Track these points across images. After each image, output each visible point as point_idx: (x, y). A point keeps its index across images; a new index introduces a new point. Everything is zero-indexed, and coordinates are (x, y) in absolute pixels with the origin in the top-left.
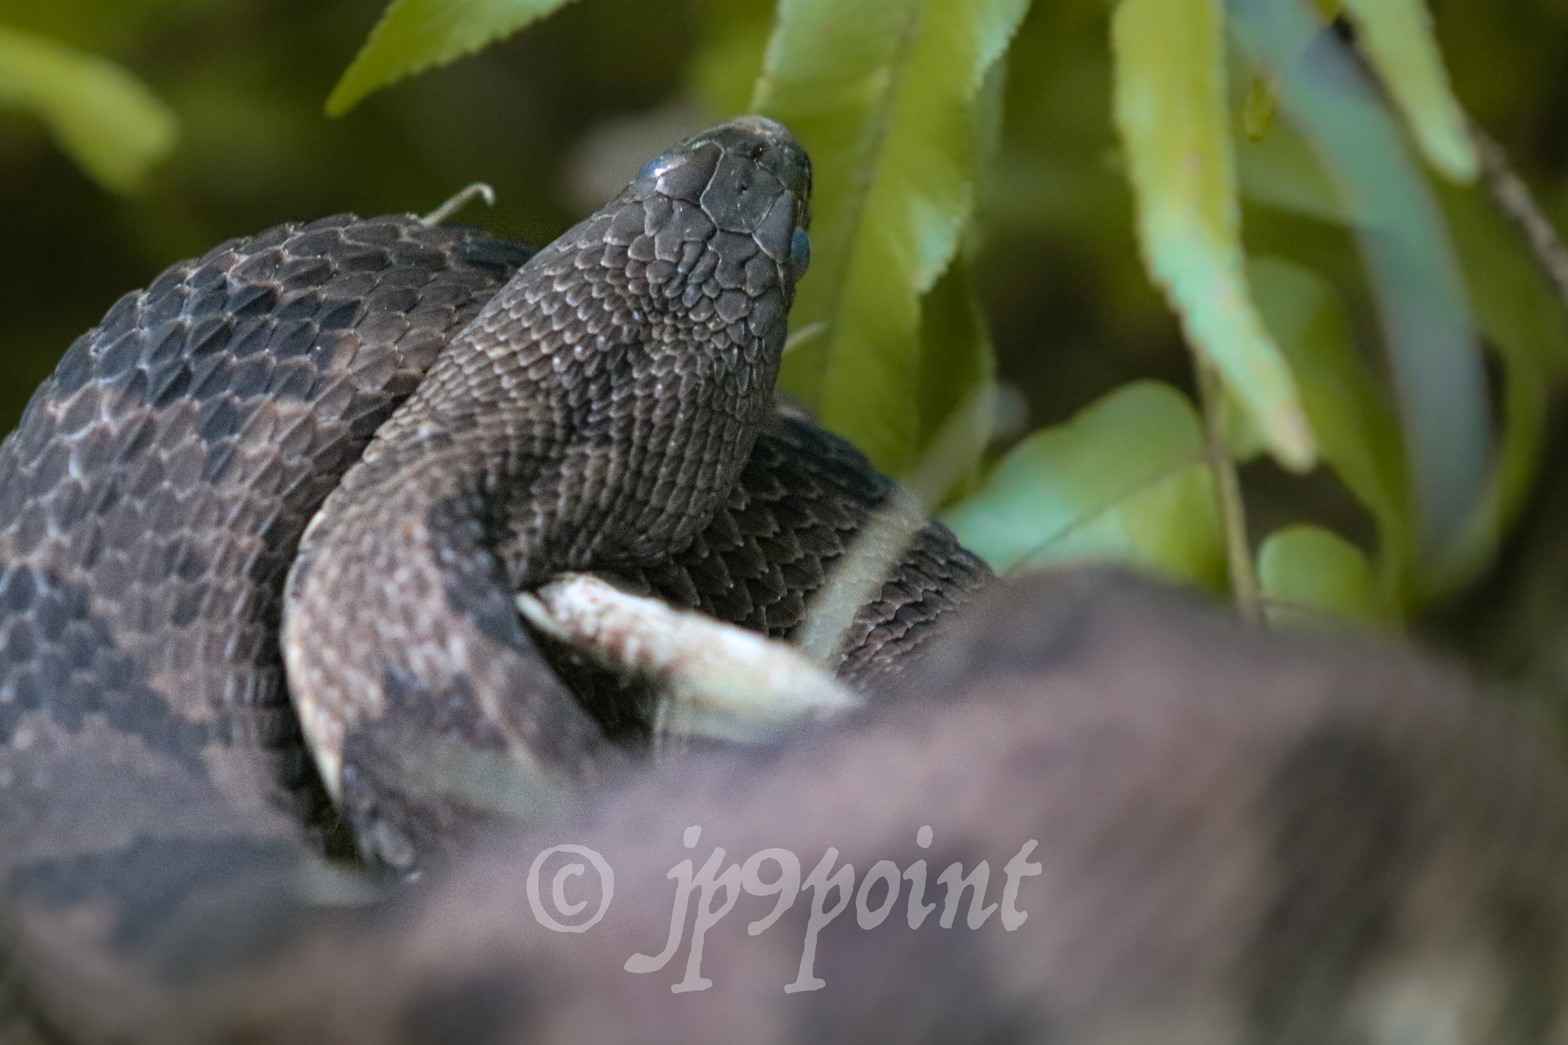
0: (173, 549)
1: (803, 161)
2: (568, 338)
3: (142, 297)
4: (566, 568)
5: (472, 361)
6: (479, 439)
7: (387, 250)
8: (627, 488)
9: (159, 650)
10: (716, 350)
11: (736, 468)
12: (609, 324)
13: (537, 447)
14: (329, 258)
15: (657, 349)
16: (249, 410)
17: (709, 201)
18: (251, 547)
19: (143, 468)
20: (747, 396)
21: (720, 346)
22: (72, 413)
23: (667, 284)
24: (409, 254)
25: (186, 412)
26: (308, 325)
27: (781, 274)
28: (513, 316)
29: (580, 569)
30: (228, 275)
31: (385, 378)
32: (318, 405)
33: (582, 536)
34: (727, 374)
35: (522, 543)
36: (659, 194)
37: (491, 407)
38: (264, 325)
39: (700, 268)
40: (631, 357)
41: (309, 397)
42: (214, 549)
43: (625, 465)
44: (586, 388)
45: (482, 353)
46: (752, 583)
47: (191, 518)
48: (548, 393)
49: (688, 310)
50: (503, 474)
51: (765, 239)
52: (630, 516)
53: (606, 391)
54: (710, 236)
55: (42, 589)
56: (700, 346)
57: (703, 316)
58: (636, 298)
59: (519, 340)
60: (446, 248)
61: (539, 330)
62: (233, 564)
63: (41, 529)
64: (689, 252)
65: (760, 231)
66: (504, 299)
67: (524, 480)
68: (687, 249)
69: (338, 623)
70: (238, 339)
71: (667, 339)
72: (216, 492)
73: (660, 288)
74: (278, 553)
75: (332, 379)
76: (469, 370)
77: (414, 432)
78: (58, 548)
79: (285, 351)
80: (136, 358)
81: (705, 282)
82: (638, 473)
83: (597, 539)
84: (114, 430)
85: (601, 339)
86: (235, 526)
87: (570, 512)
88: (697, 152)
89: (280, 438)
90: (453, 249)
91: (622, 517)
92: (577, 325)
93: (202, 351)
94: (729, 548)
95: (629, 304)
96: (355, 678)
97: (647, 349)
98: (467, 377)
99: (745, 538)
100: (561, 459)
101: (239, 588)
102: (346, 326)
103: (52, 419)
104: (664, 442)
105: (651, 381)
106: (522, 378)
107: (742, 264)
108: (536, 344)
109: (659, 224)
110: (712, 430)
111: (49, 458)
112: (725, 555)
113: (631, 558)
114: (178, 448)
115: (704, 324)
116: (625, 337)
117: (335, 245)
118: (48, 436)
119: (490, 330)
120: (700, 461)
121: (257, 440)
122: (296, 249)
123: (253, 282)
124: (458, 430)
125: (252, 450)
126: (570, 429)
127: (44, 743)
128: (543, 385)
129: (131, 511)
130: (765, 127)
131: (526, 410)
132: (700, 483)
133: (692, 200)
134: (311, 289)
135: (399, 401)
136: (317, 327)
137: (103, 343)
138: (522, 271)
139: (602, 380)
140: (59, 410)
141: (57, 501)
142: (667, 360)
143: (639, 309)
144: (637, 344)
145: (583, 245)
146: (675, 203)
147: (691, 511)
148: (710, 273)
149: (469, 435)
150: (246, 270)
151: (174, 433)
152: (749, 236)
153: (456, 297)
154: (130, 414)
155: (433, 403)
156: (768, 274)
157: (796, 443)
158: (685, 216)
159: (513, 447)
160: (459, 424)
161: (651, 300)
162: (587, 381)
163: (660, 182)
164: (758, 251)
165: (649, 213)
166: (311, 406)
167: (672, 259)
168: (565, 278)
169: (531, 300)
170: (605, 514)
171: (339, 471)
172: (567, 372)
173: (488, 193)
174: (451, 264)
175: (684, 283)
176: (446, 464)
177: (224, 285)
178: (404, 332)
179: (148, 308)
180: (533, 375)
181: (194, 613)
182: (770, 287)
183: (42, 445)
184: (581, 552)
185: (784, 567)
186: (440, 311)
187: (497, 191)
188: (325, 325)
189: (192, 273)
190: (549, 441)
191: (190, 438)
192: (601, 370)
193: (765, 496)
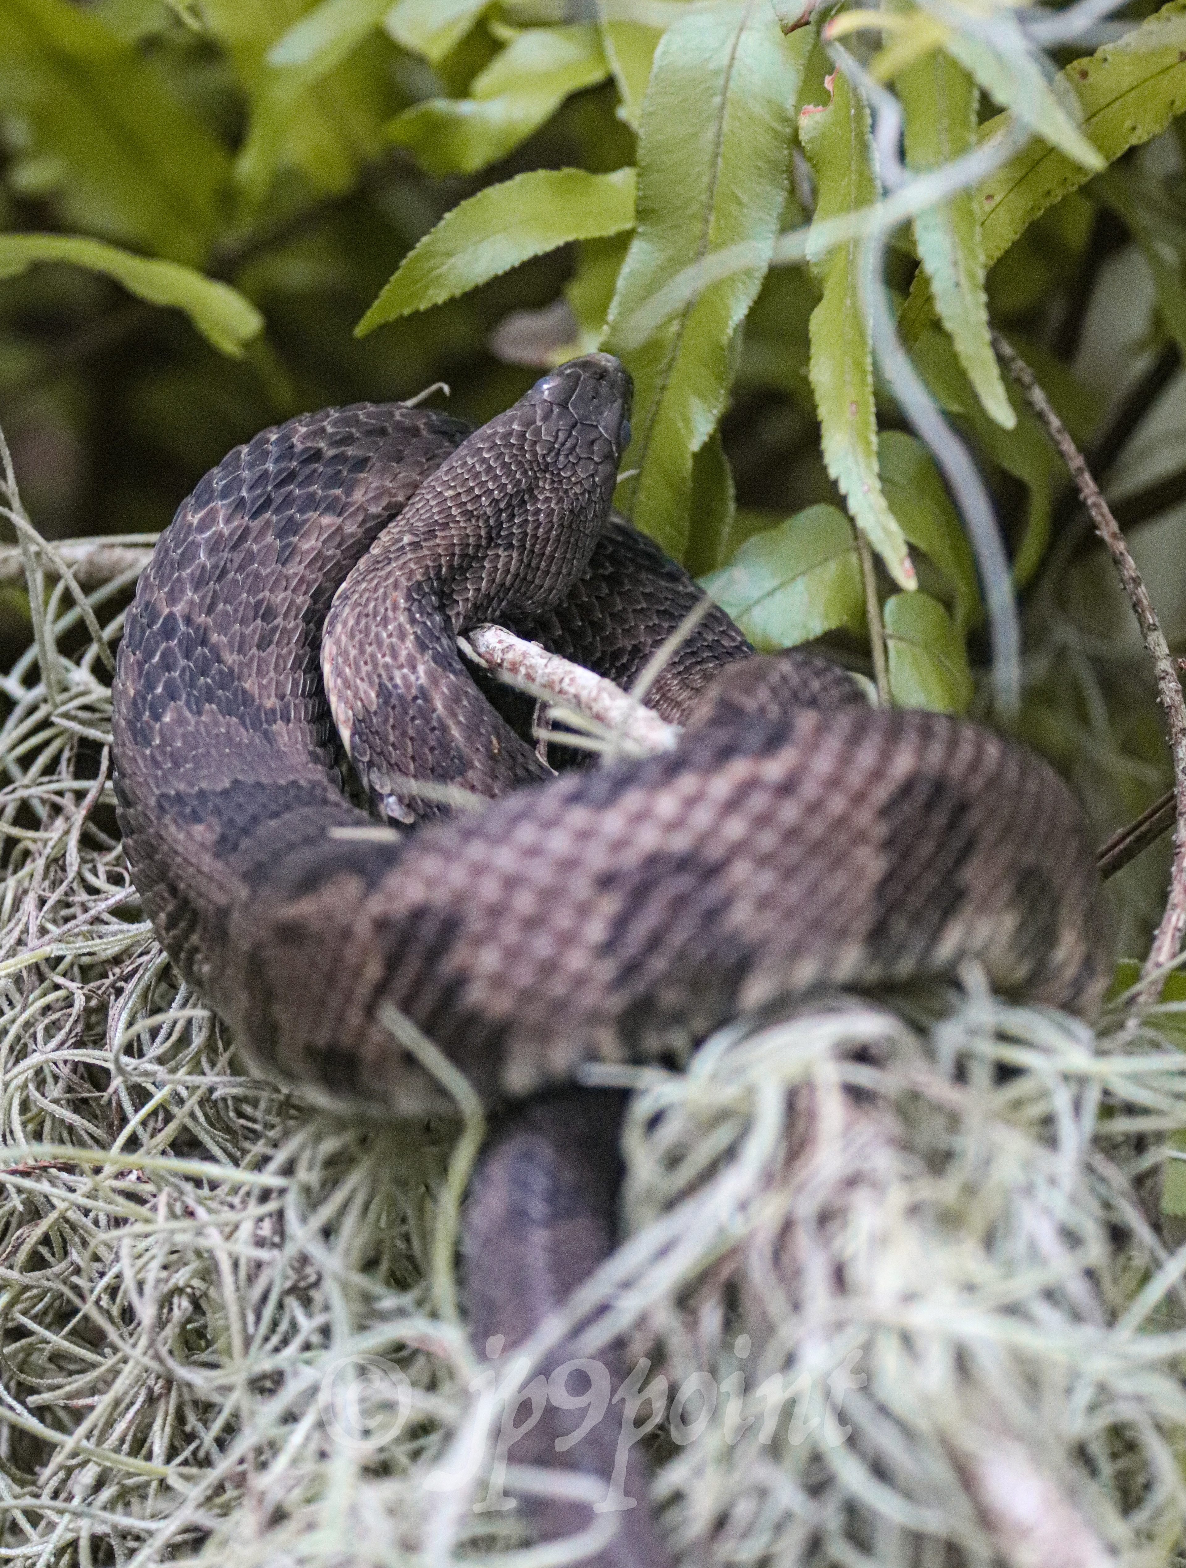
0: (259, 603)
1: (629, 381)
2: (490, 485)
3: (245, 449)
4: (485, 620)
5: (434, 498)
6: (438, 545)
7: (387, 424)
8: (522, 575)
9: (249, 664)
10: (575, 494)
11: (586, 560)
12: (514, 478)
13: (471, 551)
14: (354, 430)
15: (541, 493)
16: (305, 522)
17: (574, 406)
18: (304, 603)
19: (242, 555)
20: (592, 520)
21: (578, 491)
22: (202, 520)
23: (548, 454)
24: (400, 427)
25: (268, 522)
26: (340, 471)
27: (614, 448)
28: (459, 471)
29: (494, 622)
30: (295, 440)
31: (384, 502)
32: (345, 519)
33: (495, 603)
34: (582, 507)
35: (461, 607)
36: (545, 401)
37: (445, 526)
38: (315, 471)
39: (568, 445)
40: (526, 497)
41: (339, 515)
42: (283, 605)
43: (521, 561)
44: (500, 516)
45: (440, 493)
46: (592, 624)
47: (269, 586)
48: (478, 518)
49: (560, 470)
50: (451, 567)
51: (605, 428)
52: (523, 590)
53: (512, 516)
54: (574, 426)
55: (182, 627)
56: (566, 491)
57: (569, 474)
58: (530, 462)
59: (462, 486)
60: (421, 424)
61: (474, 480)
62: (293, 613)
63: (182, 592)
64: (562, 436)
65: (603, 423)
66: (454, 460)
67: (463, 570)
68: (561, 434)
69: (353, 652)
70: (300, 479)
71: (547, 487)
72: (284, 570)
73: (544, 456)
74: (320, 606)
75: (355, 503)
76: (433, 503)
77: (401, 540)
78: (192, 603)
79: (326, 487)
80: (240, 490)
81: (571, 453)
82: (529, 565)
83: (504, 603)
84: (226, 533)
85: (509, 486)
86: (294, 590)
87: (488, 588)
88: (568, 375)
89: (322, 539)
90: (425, 424)
91: (518, 591)
92: (496, 478)
93: (278, 486)
94: (579, 602)
95: (527, 466)
96: (363, 686)
97: (536, 492)
98: (432, 507)
99: (589, 596)
100: (484, 558)
101: (297, 626)
102: (362, 472)
103: (191, 525)
104: (545, 547)
105: (538, 512)
106: (464, 508)
107: (593, 442)
108: (472, 488)
109: (546, 418)
110: (572, 540)
111: (187, 547)
112: (577, 605)
113: (522, 613)
114: (263, 543)
115: (569, 478)
116: (523, 485)
117: (357, 422)
118: (188, 534)
119: (445, 479)
120: (565, 558)
121: (308, 540)
122: (335, 424)
123: (309, 444)
124: (425, 540)
125: (306, 546)
126: (490, 539)
127: (181, 721)
128: (475, 513)
129: (235, 581)
130: (609, 361)
131: (466, 528)
132: (564, 571)
133: (564, 405)
134: (343, 448)
135: (392, 517)
136: (345, 473)
137: (221, 479)
138: (465, 443)
139: (509, 511)
140: (194, 519)
141: (192, 574)
142: (547, 500)
143: (532, 469)
144: (530, 490)
145: (501, 430)
146: (554, 407)
147: (559, 587)
148: (573, 448)
149: (431, 543)
150: (306, 437)
151: (262, 534)
152: (596, 427)
153: (425, 454)
154: (236, 523)
155: (411, 521)
156: (606, 449)
157: (620, 539)
158: (560, 416)
159: (457, 550)
160: (426, 536)
161: (539, 464)
162: (501, 511)
163: (546, 393)
164: (602, 435)
165: (539, 412)
166: (341, 519)
167: (552, 440)
168: (490, 449)
169: (470, 461)
170: (509, 589)
171: (356, 558)
172: (490, 505)
173: (446, 389)
174: (424, 433)
175: (558, 454)
176: (419, 560)
177: (292, 446)
178: (396, 475)
179: (248, 458)
180: (469, 507)
181: (270, 643)
182: (608, 457)
183: (185, 540)
184: (494, 611)
185: (611, 615)
186: (418, 463)
187: (452, 387)
188: (350, 471)
189: (273, 437)
190: (478, 546)
191: (269, 538)
192: (509, 505)
193: (601, 571)
